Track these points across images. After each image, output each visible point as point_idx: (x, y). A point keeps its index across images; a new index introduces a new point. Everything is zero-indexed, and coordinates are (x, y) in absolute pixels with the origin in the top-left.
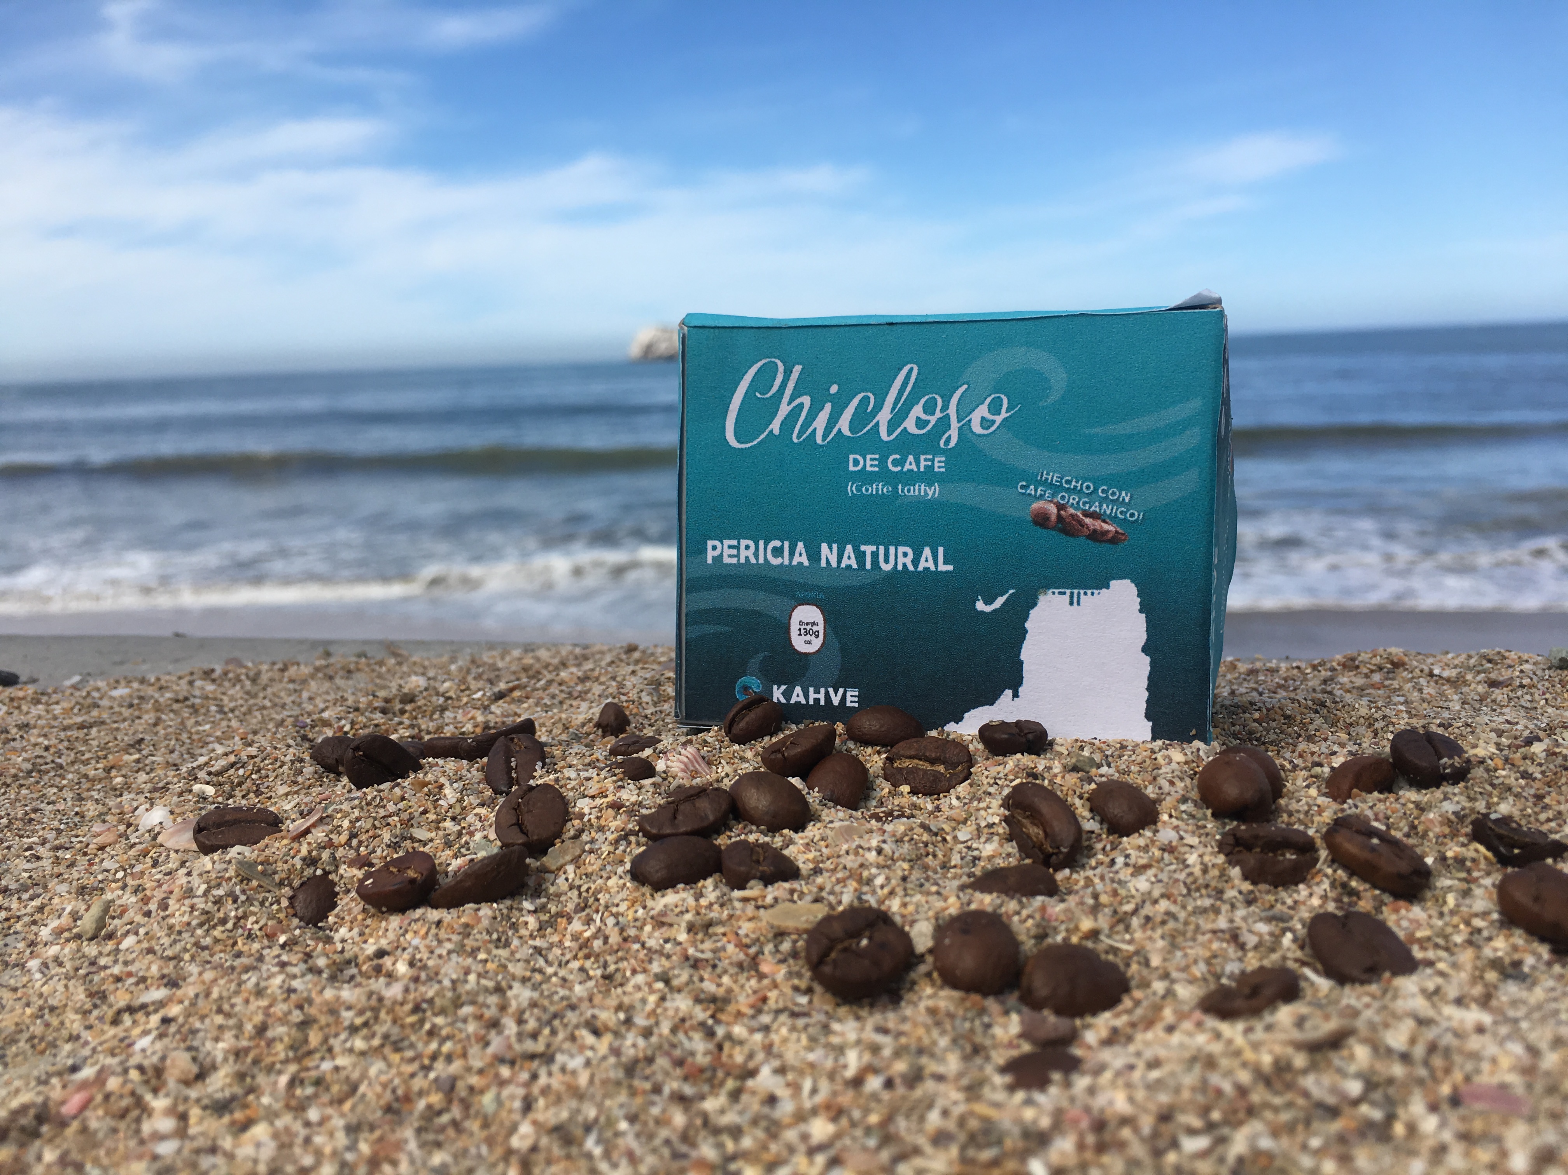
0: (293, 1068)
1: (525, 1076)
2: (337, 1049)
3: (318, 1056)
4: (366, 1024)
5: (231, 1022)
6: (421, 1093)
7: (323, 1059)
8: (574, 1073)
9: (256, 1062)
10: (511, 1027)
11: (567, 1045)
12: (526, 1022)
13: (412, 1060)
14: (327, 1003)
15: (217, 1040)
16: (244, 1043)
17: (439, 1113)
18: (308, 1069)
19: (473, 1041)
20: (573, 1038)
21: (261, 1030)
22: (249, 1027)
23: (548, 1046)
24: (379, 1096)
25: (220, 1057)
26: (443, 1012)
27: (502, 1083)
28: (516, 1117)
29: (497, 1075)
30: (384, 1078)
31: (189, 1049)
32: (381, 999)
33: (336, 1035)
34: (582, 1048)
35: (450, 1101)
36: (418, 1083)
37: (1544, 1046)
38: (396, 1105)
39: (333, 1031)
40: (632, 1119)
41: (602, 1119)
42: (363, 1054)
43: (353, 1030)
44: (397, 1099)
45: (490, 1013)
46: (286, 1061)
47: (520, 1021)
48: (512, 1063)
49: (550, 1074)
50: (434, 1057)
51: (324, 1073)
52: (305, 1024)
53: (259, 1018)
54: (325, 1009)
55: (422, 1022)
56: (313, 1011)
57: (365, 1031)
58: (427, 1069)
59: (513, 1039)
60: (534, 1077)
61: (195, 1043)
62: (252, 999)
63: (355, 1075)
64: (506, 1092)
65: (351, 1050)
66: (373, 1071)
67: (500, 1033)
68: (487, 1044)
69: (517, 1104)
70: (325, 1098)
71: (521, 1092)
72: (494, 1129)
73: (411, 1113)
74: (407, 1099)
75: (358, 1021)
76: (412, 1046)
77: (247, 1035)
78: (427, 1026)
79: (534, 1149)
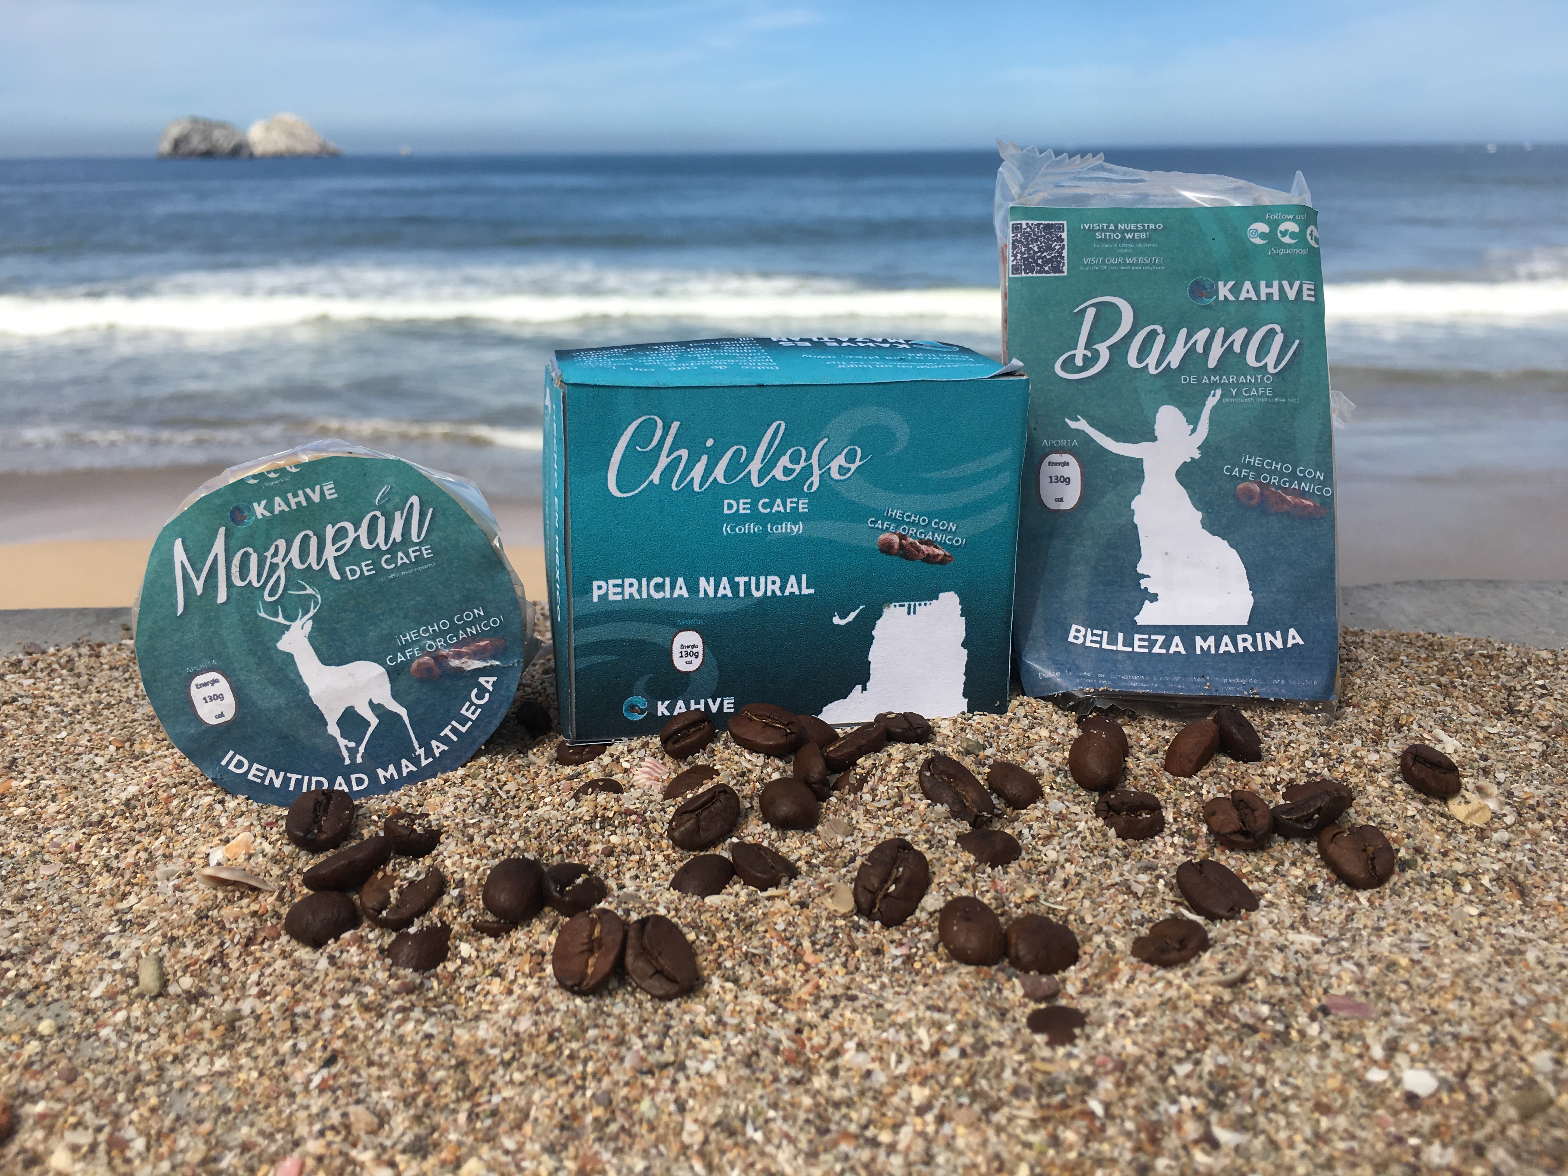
0: (466, 1105)
1: (667, 1083)
2: (500, 1084)
3: (485, 1091)
4: (513, 1058)
5: (387, 1072)
6: (584, 1108)
7: (491, 1093)
8: (709, 1075)
9: (427, 1104)
10: (637, 1044)
11: (690, 1052)
12: (646, 1036)
13: (566, 1082)
14: (469, 1044)
15: (379, 1089)
16: (412, 1090)
17: (607, 1124)
18: (479, 1105)
19: (610, 1059)
20: (692, 1045)
21: (421, 1077)
22: (409, 1076)
23: (676, 1054)
24: (550, 1118)
25: (390, 1105)
26: (573, 1037)
27: (653, 1091)
28: (677, 1118)
29: (644, 1085)
30: (548, 1101)
31: (358, 1102)
32: (517, 1035)
33: (494, 1072)
34: (706, 1053)
35: (613, 1112)
36: (578, 1101)
37: (1364, 961)
38: (566, 1123)
39: (490, 1069)
40: (775, 1106)
41: (751, 1111)
42: (522, 1084)
43: (506, 1064)
44: (567, 1117)
45: (614, 1033)
46: (458, 1101)
47: (642, 1037)
48: (650, 1072)
49: (688, 1078)
50: (584, 1077)
51: (498, 1105)
52: (462, 1065)
53: (413, 1066)
54: (472, 1049)
55: (560, 1048)
56: (461, 1053)
57: (515, 1064)
58: (583, 1088)
59: (643, 1053)
60: (675, 1082)
61: (362, 1095)
62: (396, 1049)
63: (523, 1103)
64: (659, 1098)
65: (511, 1082)
66: (536, 1097)
67: (629, 1049)
68: (622, 1060)
69: (672, 1107)
70: (504, 1126)
71: (671, 1097)
72: (661, 1130)
73: (584, 1127)
74: (575, 1116)
75: (507, 1056)
76: (560, 1071)
77: (409, 1082)
78: (567, 1052)
79: (706, 1141)
